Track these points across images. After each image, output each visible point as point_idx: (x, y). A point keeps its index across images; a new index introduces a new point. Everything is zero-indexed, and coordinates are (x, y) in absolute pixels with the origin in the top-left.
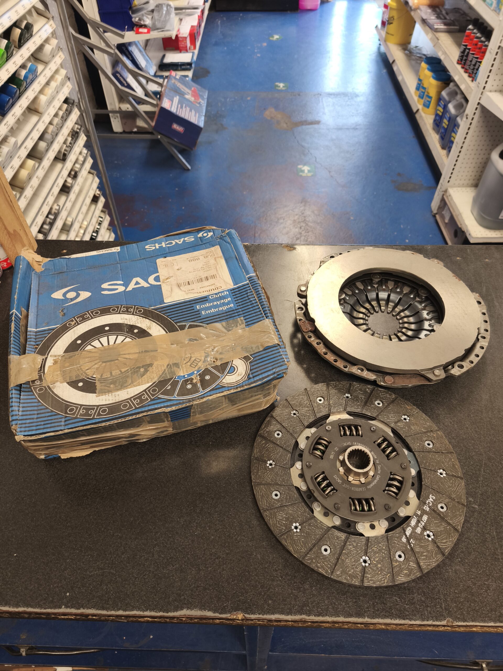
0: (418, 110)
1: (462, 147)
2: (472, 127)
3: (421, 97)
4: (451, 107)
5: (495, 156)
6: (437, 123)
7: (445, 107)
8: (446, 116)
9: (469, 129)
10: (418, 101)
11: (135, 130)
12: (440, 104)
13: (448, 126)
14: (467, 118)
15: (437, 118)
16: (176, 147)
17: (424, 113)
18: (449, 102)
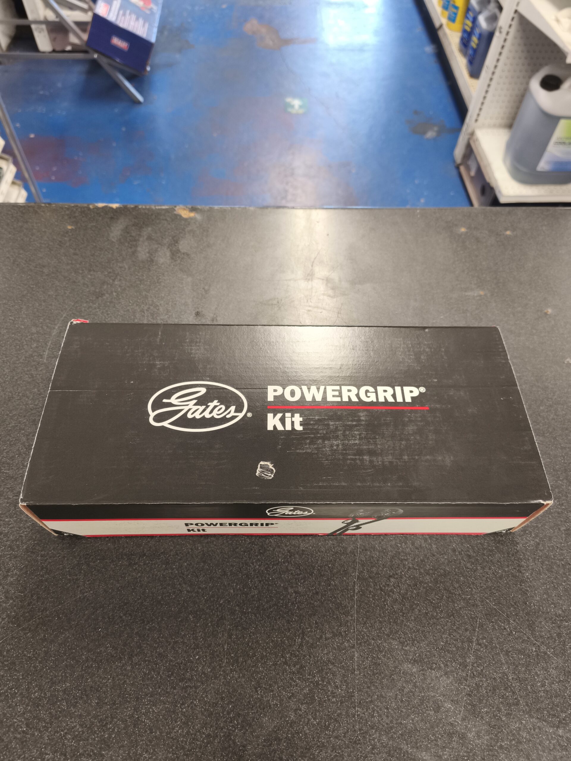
0: (441, 26)
1: (493, 73)
2: (508, 44)
3: (445, 7)
4: (482, 20)
5: (535, 85)
6: (465, 43)
7: (475, 20)
8: (475, 32)
9: (503, 47)
10: (442, 13)
11: (69, 48)
12: (468, 16)
13: (478, 45)
14: (500, 32)
15: (466, 35)
16: (122, 72)
17: (451, 29)
18: (480, 13)
